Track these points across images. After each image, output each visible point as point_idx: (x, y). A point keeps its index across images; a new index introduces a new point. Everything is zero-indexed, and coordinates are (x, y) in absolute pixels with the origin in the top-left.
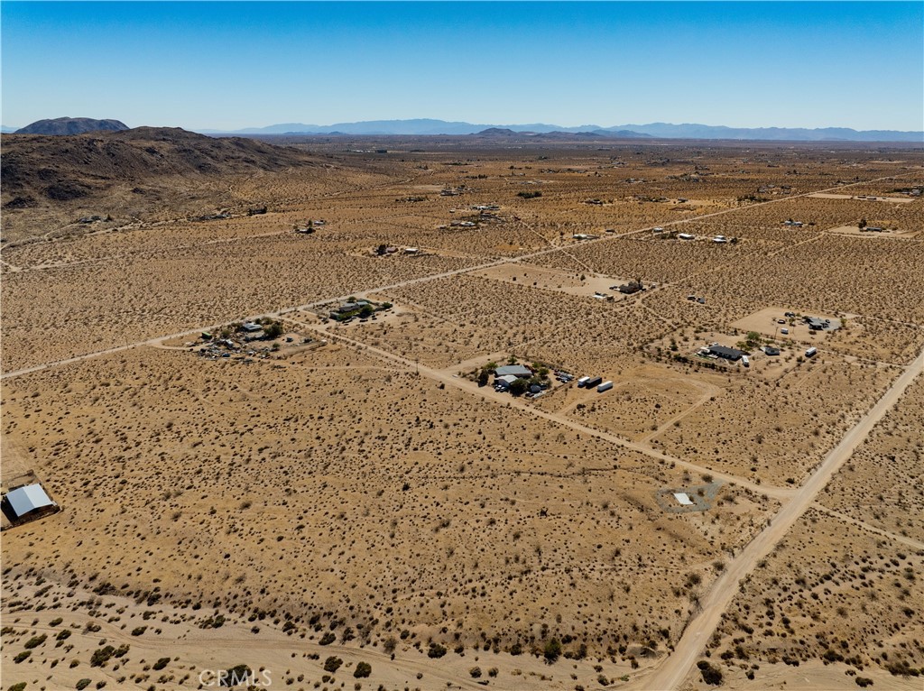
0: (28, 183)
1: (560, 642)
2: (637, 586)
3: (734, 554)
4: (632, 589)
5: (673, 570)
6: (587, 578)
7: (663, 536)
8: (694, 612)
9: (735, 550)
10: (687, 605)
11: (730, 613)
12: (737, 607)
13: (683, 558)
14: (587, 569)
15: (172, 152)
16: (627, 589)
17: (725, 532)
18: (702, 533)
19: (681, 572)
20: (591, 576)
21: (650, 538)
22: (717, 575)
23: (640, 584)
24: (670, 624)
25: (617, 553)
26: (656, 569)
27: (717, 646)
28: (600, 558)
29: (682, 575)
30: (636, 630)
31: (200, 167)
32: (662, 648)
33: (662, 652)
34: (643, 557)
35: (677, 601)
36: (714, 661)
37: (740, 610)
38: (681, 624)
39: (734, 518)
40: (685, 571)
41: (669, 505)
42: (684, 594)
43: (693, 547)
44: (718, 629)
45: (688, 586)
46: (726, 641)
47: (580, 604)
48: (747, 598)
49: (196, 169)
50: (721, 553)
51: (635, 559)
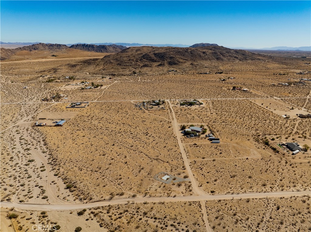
1: (73, 187)
2: (108, 187)
3: (145, 196)
4: (106, 187)
5: (123, 190)
6: (103, 179)
7: (139, 182)
8: (106, 200)
9: (148, 196)
10: (108, 197)
11: (112, 206)
12: (117, 206)
13: (131, 189)
14: (108, 178)
15: (210, 53)
16: (104, 186)
17: (157, 191)
18: (150, 187)
19: (123, 191)
20: (105, 180)
21: (135, 181)
22: (129, 197)
23: (109, 187)
24: (95, 198)
25: (121, 179)
26: (120, 187)
27: (95, 210)
28: (115, 178)
29: (122, 192)
30: (88, 194)
31: (218, 59)
32: (85, 201)
33: (83, 202)
34: (124, 183)
35: (108, 195)
36: (88, 212)
37: (116, 207)
38: (98, 200)
39: (169, 190)
40: (125, 192)
41: (158, 177)
42: (112, 195)
43: (140, 188)
44: (102, 207)
45: (117, 195)
46: (99, 210)
47: (91, 183)
48: (123, 206)
49: (216, 59)
50: (143, 194)
51: (121, 182)
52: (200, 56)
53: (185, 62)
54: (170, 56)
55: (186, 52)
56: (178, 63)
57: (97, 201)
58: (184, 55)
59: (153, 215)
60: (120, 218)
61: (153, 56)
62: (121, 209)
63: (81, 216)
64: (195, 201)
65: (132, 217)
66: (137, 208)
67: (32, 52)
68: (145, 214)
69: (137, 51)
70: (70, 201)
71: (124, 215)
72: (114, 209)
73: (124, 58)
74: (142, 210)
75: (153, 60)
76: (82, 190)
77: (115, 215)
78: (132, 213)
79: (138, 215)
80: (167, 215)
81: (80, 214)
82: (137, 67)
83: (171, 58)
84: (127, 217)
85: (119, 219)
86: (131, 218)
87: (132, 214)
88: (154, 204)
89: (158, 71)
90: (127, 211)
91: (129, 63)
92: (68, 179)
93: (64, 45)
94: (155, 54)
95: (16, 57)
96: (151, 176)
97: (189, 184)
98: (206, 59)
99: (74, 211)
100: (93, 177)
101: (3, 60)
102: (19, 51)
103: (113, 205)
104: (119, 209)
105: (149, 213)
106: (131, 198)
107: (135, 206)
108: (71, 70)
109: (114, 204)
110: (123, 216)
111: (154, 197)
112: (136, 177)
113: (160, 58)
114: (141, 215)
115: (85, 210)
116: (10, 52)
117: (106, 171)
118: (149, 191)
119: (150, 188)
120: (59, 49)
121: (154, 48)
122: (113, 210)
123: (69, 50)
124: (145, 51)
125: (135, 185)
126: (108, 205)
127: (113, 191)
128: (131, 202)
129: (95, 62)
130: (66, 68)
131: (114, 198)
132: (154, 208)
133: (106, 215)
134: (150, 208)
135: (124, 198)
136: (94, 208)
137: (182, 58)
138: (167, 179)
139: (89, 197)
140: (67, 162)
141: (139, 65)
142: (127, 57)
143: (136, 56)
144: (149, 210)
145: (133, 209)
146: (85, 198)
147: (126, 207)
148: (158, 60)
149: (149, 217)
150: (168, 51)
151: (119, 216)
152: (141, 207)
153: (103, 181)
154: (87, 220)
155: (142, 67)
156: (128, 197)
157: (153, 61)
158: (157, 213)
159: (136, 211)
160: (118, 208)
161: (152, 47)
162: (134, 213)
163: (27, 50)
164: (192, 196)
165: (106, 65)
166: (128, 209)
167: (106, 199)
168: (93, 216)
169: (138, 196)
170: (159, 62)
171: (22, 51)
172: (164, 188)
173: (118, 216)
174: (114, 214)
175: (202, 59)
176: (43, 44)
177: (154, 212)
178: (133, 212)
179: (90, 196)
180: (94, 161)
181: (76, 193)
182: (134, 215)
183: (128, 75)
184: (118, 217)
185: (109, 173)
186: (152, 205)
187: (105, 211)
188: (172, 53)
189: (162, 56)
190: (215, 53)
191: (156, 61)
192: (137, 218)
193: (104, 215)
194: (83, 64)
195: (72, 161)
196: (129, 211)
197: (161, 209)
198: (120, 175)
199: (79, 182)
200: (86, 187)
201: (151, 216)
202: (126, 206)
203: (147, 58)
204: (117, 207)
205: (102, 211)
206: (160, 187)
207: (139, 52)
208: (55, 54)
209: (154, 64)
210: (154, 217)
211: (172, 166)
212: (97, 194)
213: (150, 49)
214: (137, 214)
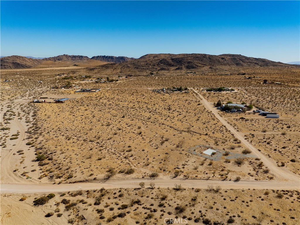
0: (184, 65)
1: (48, 158)
2: (106, 161)
3: (175, 177)
4: (102, 160)
5: (132, 165)
6: (100, 150)
7: (162, 156)
8: (98, 180)
9: (182, 176)
10: (101, 176)
11: (108, 191)
12: (117, 191)
13: (148, 165)
14: (108, 149)
15: (230, 59)
16: (100, 159)
17: (198, 170)
18: (184, 163)
19: (133, 167)
20: (102, 151)
21: (154, 154)
22: (143, 177)
23: (108, 161)
24: (79, 176)
25: (130, 151)
26: (127, 161)
27: (72, 196)
28: (120, 149)
29: (130, 168)
30: (67, 169)
31: (237, 64)
32: (58, 180)
33: (54, 181)
34: (134, 156)
35: (102, 173)
36: (58, 199)
37: (115, 194)
38: (82, 179)
39: (221, 170)
40: (136, 168)
41: (195, 151)
42: (111, 173)
43: (164, 165)
44: (88, 191)
45: (121, 172)
46: (80, 198)
47: (78, 154)
48: (130, 192)
49: (235, 64)
50: (170, 174)
51: (130, 155)
52: (219, 61)
53: (204, 66)
54: (188, 61)
55: (204, 57)
56: (196, 67)
57: (81, 182)
58: (202, 60)
59: (200, 214)
60: (121, 216)
61: (171, 61)
62: (124, 197)
63: (40, 206)
64: (288, 190)
65: (150, 217)
66: (161, 197)
67: (56, 62)
68: (180, 210)
69: (154, 57)
70: (31, 179)
71: (132, 212)
72: (111, 197)
73: (141, 63)
74: (171, 203)
75: (171, 64)
76: (60, 164)
77: (112, 209)
78: (148, 206)
79: (162, 213)
80: (234, 216)
81: (39, 202)
82: (155, 70)
83: (189, 62)
84: (137, 214)
85: (118, 218)
86: (146, 218)
87: (149, 209)
88: (198, 191)
89: (176, 73)
90: (138, 202)
91: (146, 66)
92: (44, 149)
93: (85, 57)
94: (172, 59)
95: (41, 66)
96: (182, 149)
97: (258, 162)
98: (225, 65)
99: (30, 196)
100: (84, 148)
101: (30, 68)
102: (45, 61)
103: (110, 190)
104: (120, 198)
105: (188, 209)
106: (148, 179)
107: (155, 193)
108: (89, 73)
109: (112, 188)
110: (128, 213)
111: (194, 179)
112: (155, 150)
113: (177, 62)
114: (169, 213)
115: (51, 196)
116: (36, 61)
117: (108, 141)
118: (182, 170)
119: (184, 165)
120: (81, 60)
121: (171, 55)
122: (109, 198)
123: (90, 61)
124: (163, 57)
125: (154, 160)
126: (99, 188)
127: (114, 166)
128: (146, 186)
129: (113, 66)
130: (84, 71)
131: (114, 177)
132: (199, 200)
133: (90, 209)
134: (190, 200)
135: (133, 179)
136: (70, 193)
137: (200, 63)
138: (213, 154)
139: (68, 174)
140: (53, 131)
141: (156, 69)
142: (144, 62)
143: (154, 62)
144: (188, 203)
145: (152, 198)
146: (61, 175)
147: (136, 194)
148: (175, 65)
149: (190, 219)
150: (186, 56)
151: (120, 211)
152: (170, 196)
153: (100, 153)
154: (48, 215)
155: (159, 70)
156: (141, 177)
157: (170, 66)
158: (209, 210)
159: (159, 204)
160: (120, 196)
161: (169, 54)
162: (153, 208)
163: (52, 61)
164: (272, 180)
165: (124, 69)
166: (140, 198)
167: (97, 178)
168: (64, 208)
169: (161, 175)
170: (176, 66)
171: (47, 62)
172: (211, 166)
173: (116, 212)
174: (109, 207)
175: (221, 64)
176: (66, 56)
177: (199, 207)
178: (152, 205)
179: (70, 172)
180: (92, 130)
181: (49, 168)
182: (155, 211)
183: (145, 76)
184: (116, 214)
185: (112, 144)
186: (194, 194)
187: (92, 201)
188: (190, 58)
189: (180, 61)
190: (234, 59)
191: (173, 66)
192: (161, 218)
193: (86, 208)
194: (101, 68)
195: (60, 130)
196: (142, 203)
197: (215, 203)
198: (129, 147)
199: (59, 152)
200: (69, 159)
201: (194, 215)
202: (137, 192)
203: (164, 62)
204: (118, 194)
205: (86, 200)
206: (202, 165)
207: (156, 58)
208: (77, 64)
209: (171, 68)
210: (201, 218)
211: (214, 138)
212: (84, 170)
213: (168, 56)
214: (161, 211)
